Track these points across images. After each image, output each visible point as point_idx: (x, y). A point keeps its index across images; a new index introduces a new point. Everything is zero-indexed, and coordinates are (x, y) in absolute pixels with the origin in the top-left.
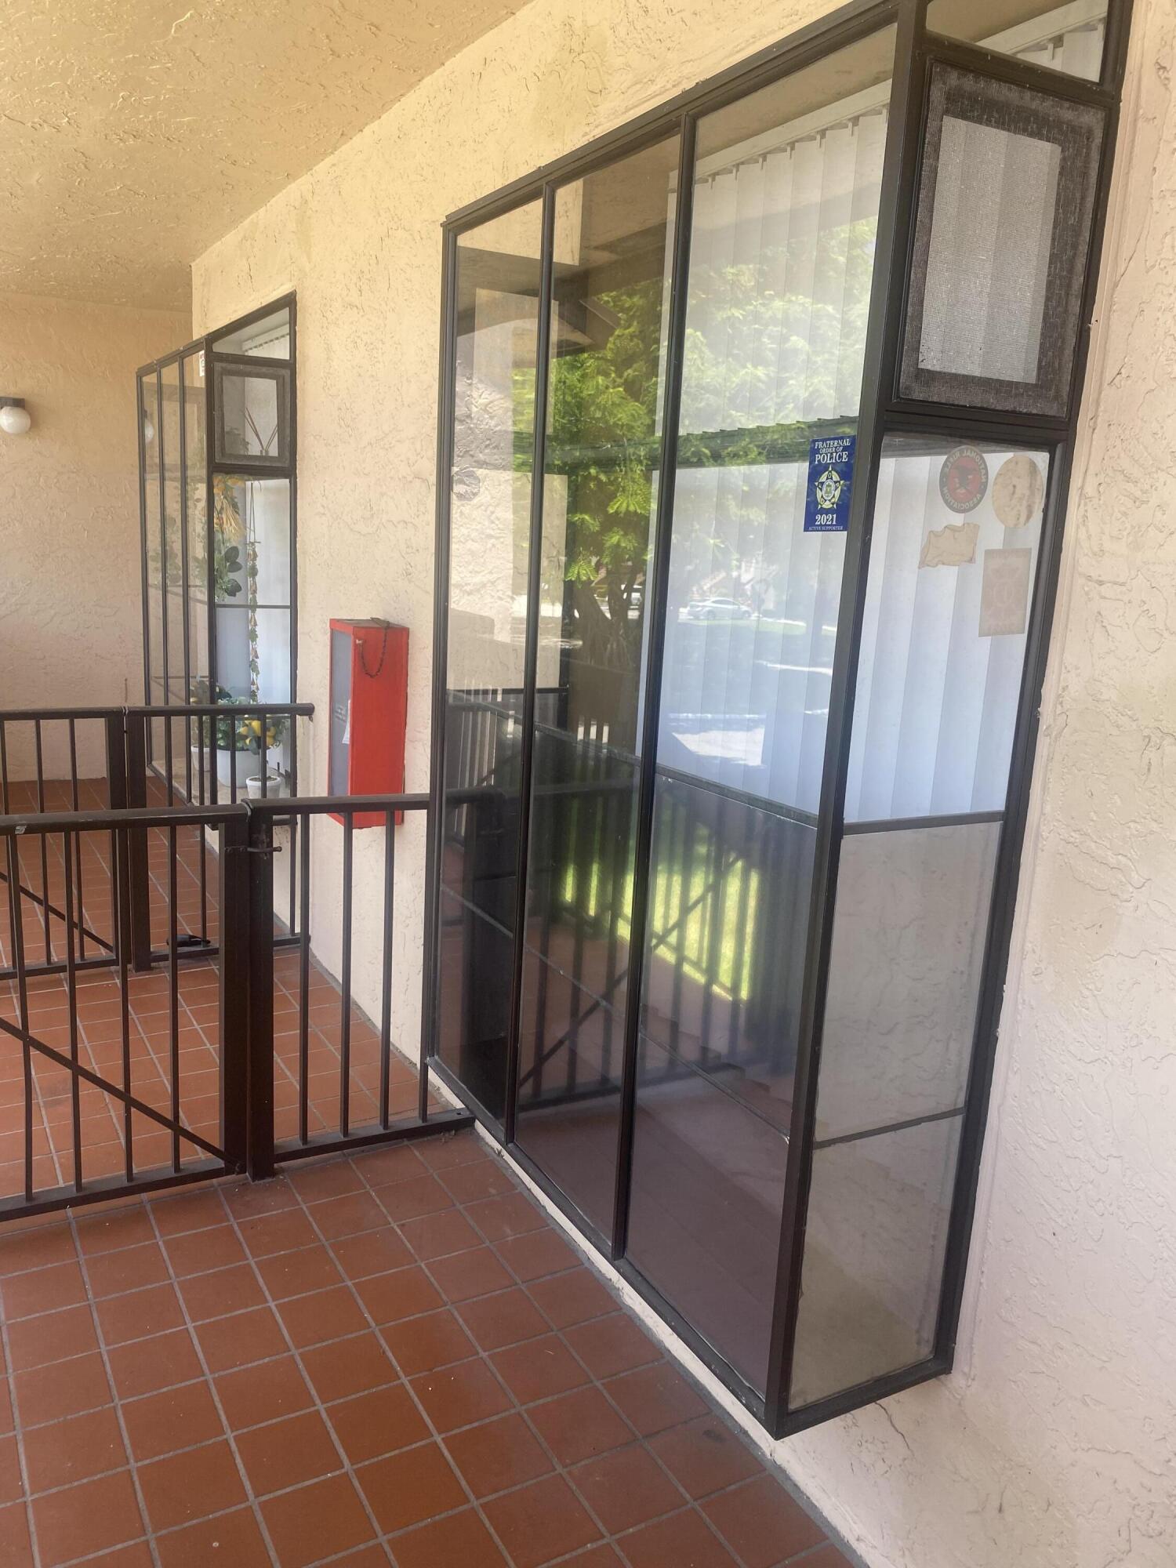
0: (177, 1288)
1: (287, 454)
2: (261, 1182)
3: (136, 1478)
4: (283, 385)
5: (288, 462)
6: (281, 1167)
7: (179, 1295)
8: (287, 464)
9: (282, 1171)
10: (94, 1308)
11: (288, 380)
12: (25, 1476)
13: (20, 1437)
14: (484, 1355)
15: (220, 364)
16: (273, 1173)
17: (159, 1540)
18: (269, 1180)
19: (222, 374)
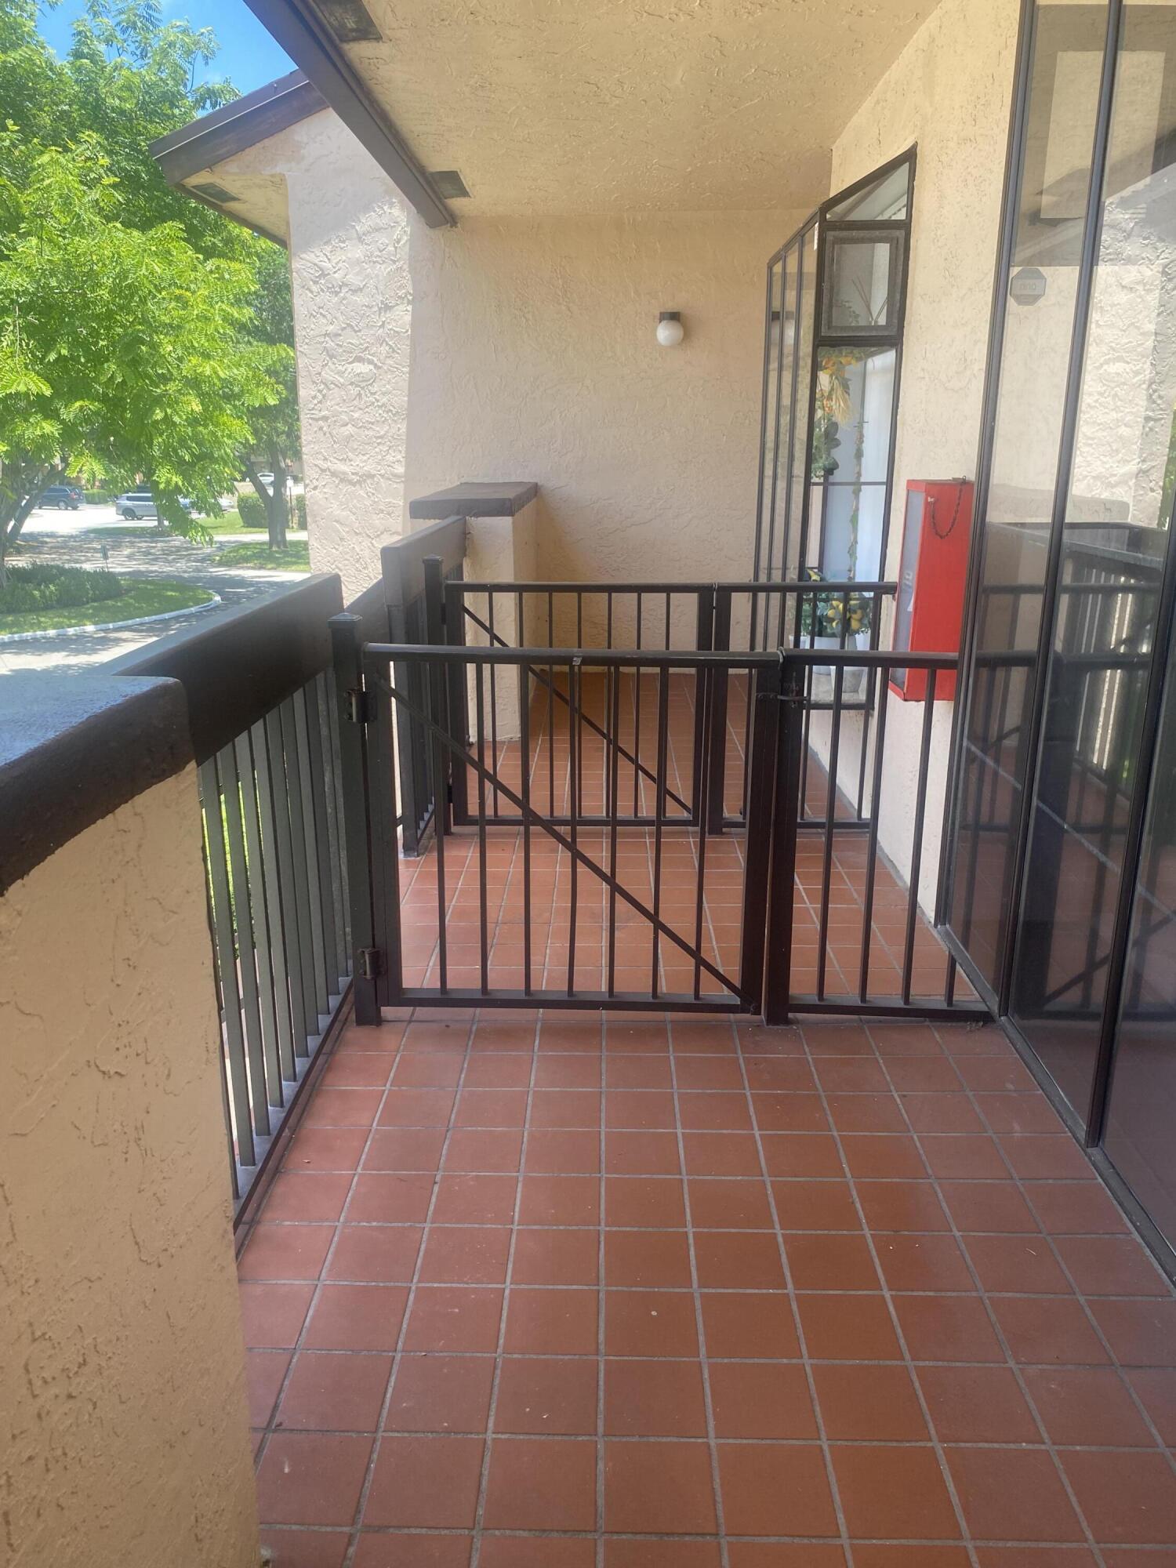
0: (676, 1097)
1: (895, 321)
2: (776, 1027)
3: (602, 1238)
4: (897, 248)
5: (895, 330)
6: (797, 1019)
7: (676, 1102)
8: (893, 332)
9: (796, 1022)
10: (603, 1096)
11: (902, 241)
12: (517, 1209)
13: (521, 1179)
14: (958, 1234)
15: (832, 233)
16: (788, 1022)
17: (607, 1292)
18: (781, 1027)
19: (833, 244)
